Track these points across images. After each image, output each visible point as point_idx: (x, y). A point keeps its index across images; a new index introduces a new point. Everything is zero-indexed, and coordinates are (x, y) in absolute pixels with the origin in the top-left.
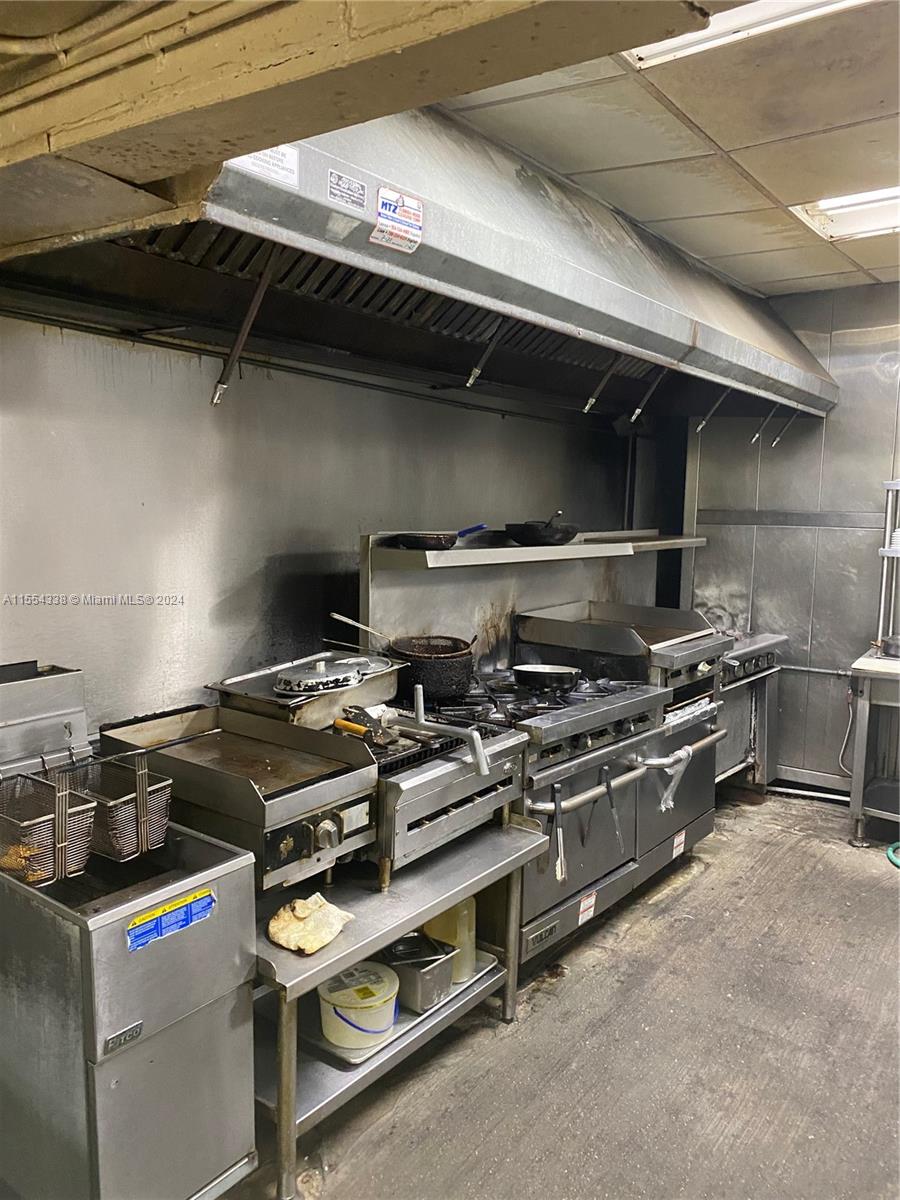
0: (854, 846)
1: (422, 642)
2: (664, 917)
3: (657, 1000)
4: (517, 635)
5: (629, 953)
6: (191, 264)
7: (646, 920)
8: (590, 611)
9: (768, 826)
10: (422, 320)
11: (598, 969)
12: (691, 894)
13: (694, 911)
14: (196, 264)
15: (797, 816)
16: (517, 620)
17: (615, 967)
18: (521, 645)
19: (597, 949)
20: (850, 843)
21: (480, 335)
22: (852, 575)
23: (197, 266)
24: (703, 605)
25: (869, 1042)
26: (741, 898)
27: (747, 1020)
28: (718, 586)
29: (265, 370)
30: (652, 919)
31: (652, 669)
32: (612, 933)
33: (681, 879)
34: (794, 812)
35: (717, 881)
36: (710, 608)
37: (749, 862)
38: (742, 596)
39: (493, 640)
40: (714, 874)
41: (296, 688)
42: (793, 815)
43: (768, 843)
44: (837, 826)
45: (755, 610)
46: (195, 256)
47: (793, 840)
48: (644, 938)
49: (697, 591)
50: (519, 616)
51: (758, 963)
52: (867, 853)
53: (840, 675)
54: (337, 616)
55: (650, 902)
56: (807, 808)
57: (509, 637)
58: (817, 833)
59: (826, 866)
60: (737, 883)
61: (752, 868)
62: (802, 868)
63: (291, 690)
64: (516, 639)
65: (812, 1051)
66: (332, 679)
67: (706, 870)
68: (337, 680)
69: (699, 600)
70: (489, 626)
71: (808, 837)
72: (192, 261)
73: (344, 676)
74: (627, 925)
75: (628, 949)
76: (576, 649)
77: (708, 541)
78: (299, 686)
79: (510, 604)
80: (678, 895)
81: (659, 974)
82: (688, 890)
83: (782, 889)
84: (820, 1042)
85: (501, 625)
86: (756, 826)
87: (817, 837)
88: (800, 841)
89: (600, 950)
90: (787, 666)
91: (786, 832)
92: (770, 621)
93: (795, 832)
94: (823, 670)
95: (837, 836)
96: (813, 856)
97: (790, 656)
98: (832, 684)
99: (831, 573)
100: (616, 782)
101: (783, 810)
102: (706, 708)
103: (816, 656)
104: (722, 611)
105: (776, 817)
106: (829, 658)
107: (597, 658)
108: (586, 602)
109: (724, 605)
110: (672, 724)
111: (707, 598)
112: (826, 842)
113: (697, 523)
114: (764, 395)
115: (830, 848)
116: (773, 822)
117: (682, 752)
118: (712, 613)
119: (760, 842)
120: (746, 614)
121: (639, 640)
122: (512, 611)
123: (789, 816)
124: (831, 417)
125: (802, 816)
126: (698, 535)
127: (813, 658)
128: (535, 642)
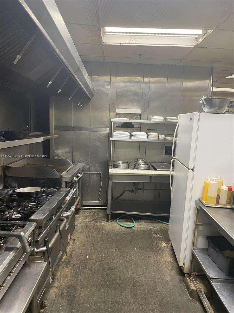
0: (108, 222)
2: (69, 265)
3: (82, 303)
4: (6, 174)
5: (65, 285)
7: (64, 269)
8: (28, 162)
9: (84, 221)
11: (57, 297)
12: (74, 253)
13: (77, 259)
15: (90, 216)
16: (5, 169)
17: (62, 294)
18: (8, 178)
19: (53, 288)
20: (107, 221)
22: (100, 145)
24: (57, 155)
25: (145, 291)
26: (89, 249)
27: (112, 298)
28: (62, 150)
30: (66, 267)
31: (62, 182)
32: (56, 278)
33: (68, 248)
35: (79, 246)
36: (60, 156)
37: (85, 236)
38: (69, 152)
40: (77, 243)
42: (89, 215)
43: (87, 227)
44: (101, 216)
45: (73, 156)
47: (92, 224)
48: (67, 276)
49: (55, 151)
50: (6, 167)
51: (104, 273)
52: (112, 223)
53: (98, 173)
55: (63, 261)
56: (91, 212)
57: (2, 175)
58: (97, 220)
59: (105, 230)
60: (85, 245)
61: (86, 237)
62: (99, 233)
64: (5, 176)
65: (134, 302)
67: (74, 242)
71: (96, 222)
74: (59, 273)
75: (64, 283)
76: (32, 178)
79: (2, 162)
80: (70, 255)
81: (78, 290)
82: (72, 251)
83: (98, 243)
84: (134, 298)
86: (81, 222)
87: (98, 221)
88: (95, 224)
89: (54, 288)
90: (84, 172)
91: (90, 222)
92: (78, 159)
93: (92, 221)
94: (93, 172)
95: (103, 220)
96: (100, 228)
97: (84, 169)
98: (96, 176)
99: (94, 144)
100: (61, 228)
101: (85, 214)
102: (74, 191)
103: (91, 168)
104: (63, 157)
105: (85, 217)
106: (95, 169)
107: (41, 180)
108: (27, 158)
109: (64, 155)
110: (68, 200)
111: (58, 153)
112: (101, 222)
113: (54, 130)
114: (85, 90)
115: (103, 224)
116: (85, 219)
117: (73, 209)
118: (61, 158)
119: (84, 227)
120: (71, 158)
121: (57, 172)
122: (3, 165)
123: (88, 216)
124: (93, 99)
125: (91, 215)
126: (55, 134)
127: (90, 169)
128: (14, 176)
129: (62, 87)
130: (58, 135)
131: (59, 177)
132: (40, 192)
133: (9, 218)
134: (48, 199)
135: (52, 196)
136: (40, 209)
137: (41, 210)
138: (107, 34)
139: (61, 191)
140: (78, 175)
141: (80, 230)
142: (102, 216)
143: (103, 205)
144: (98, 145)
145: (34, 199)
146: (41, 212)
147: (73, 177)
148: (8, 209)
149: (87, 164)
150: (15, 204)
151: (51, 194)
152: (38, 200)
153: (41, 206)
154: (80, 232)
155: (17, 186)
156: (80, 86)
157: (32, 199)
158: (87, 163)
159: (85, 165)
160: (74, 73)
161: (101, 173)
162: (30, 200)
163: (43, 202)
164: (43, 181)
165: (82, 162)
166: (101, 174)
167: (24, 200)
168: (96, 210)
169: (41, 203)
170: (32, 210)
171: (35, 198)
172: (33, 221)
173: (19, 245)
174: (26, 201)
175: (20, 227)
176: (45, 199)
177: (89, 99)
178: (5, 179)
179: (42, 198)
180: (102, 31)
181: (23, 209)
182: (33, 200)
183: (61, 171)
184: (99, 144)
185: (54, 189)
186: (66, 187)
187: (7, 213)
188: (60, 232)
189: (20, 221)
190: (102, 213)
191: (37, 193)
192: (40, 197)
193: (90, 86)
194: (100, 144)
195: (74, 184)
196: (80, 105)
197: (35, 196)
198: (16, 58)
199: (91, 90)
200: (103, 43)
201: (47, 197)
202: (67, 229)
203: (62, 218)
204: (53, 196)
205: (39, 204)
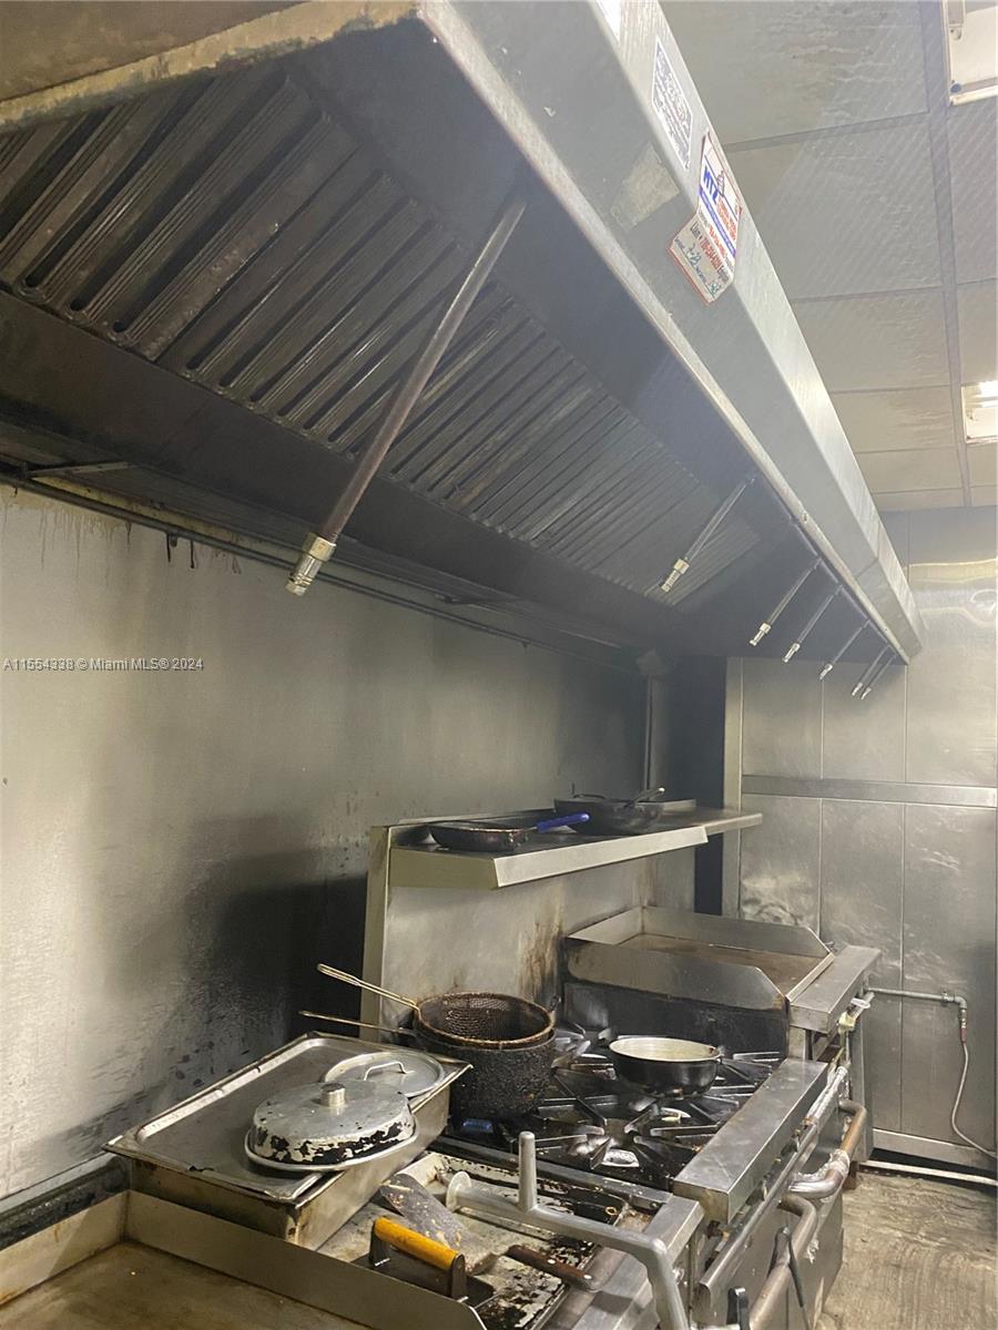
1: (458, 1004)
4: (567, 969)
6: (145, 358)
8: (643, 922)
9: (884, 1231)
10: (466, 501)
14: (153, 359)
15: (911, 1210)
16: (568, 946)
18: (575, 986)
21: (524, 533)
22: (952, 866)
23: (155, 362)
24: (754, 901)
28: (775, 877)
29: (231, 556)
31: (792, 1031)
34: (904, 1203)
36: (766, 907)
37: (892, 1309)
38: (807, 891)
39: (538, 982)
41: (298, 1157)
42: (905, 1208)
43: (898, 1266)
44: (970, 1226)
45: (824, 911)
46: (154, 346)
47: (928, 1258)
49: (746, 883)
50: (567, 938)
53: (947, 1001)
54: (328, 970)
56: (917, 1193)
57: (555, 973)
58: (948, 1238)
61: (901, 1317)
62: (967, 1313)
63: (288, 1159)
64: (565, 976)
66: (368, 1132)
68: (379, 1134)
69: (747, 896)
70: (534, 960)
71: (945, 1249)
72: (147, 353)
73: (391, 1123)
76: (666, 996)
77: (764, 818)
78: (304, 1150)
79: (556, 922)
85: (547, 956)
86: (868, 1232)
87: (958, 1249)
88: (938, 1259)
90: (876, 989)
91: (911, 1242)
92: (848, 926)
93: (924, 1241)
94: (922, 995)
95: (981, 1246)
96: (970, 1288)
97: (877, 975)
98: (934, 1011)
99: (925, 863)
100: (796, 1246)
101: (887, 1199)
102: (840, 1078)
103: (911, 974)
104: (781, 910)
105: (888, 1213)
106: (929, 977)
107: (702, 1012)
108: (638, 909)
109: (783, 904)
110: (817, 1116)
111: (759, 892)
112: (973, 1258)
113: (742, 793)
114: (888, 633)
115: (986, 1270)
116: (884, 1222)
117: (839, 1163)
118: (768, 914)
119: (887, 1264)
120: (811, 917)
121: (768, 984)
122: (560, 932)
123: (900, 1209)
124: (915, 665)
125: (919, 1210)
126: (746, 811)
127: (907, 977)
128: (596, 981)
129: (801, 639)
130: (760, 815)
131: (777, 1004)
132: (708, 1065)
133: (595, 1161)
134: (737, 1103)
135: (752, 1091)
136: (710, 1143)
137: (715, 1149)
138: (984, 404)
139: (787, 1071)
140: (855, 1001)
141: (865, 1276)
142: (977, 1223)
143: (975, 1165)
144: (941, 866)
145: (684, 1093)
146: (717, 1160)
147: (836, 1014)
148: (585, 1123)
149: (888, 950)
150: (608, 1102)
151: (747, 1079)
152: (696, 1101)
153: (714, 1131)
154: (865, 1284)
155: (605, 1022)
156: (869, 621)
157: (676, 1091)
158: (889, 948)
159: (880, 956)
160: (853, 579)
161: (964, 1002)
162: (667, 1096)
163: (719, 1111)
164: (710, 1016)
165: (868, 938)
166: (964, 1005)
167: (645, 1090)
168: (941, 1188)
169: (712, 1117)
170: (678, 1141)
171: (687, 1090)
172: (688, 1192)
173: (644, 1293)
174: (651, 1096)
175: (640, 1210)
176: (726, 1098)
177: (900, 661)
178: (563, 988)
179: (715, 1094)
180: (966, 397)
181: (641, 1132)
182: (678, 1099)
183: (786, 976)
184: (949, 863)
185: (759, 1057)
186: (810, 1057)
187: (583, 1137)
188: (791, 1266)
189: (637, 1183)
190: (973, 1206)
191: (695, 1069)
192: (706, 1088)
193: (908, 615)
194: (952, 859)
195: (838, 1043)
196: (863, 690)
197: (686, 1080)
198: (671, 572)
199: (911, 629)
200: (969, 438)
201: (732, 1091)
202: (812, 1258)
203: (793, 1198)
204: (757, 1088)
205: (704, 1122)
